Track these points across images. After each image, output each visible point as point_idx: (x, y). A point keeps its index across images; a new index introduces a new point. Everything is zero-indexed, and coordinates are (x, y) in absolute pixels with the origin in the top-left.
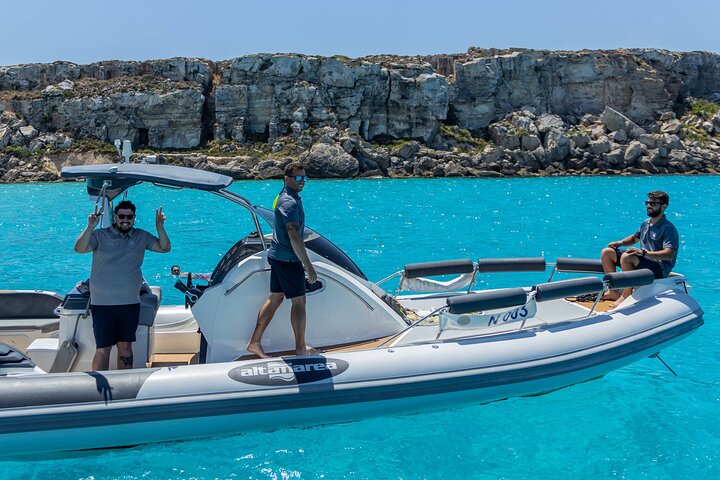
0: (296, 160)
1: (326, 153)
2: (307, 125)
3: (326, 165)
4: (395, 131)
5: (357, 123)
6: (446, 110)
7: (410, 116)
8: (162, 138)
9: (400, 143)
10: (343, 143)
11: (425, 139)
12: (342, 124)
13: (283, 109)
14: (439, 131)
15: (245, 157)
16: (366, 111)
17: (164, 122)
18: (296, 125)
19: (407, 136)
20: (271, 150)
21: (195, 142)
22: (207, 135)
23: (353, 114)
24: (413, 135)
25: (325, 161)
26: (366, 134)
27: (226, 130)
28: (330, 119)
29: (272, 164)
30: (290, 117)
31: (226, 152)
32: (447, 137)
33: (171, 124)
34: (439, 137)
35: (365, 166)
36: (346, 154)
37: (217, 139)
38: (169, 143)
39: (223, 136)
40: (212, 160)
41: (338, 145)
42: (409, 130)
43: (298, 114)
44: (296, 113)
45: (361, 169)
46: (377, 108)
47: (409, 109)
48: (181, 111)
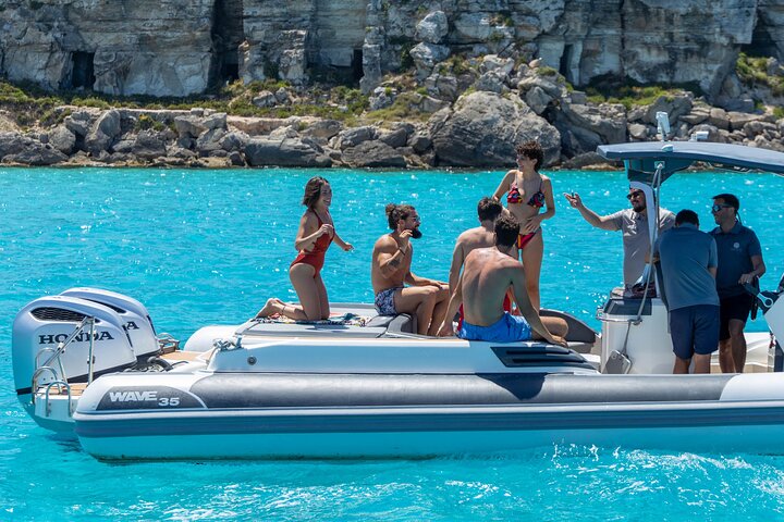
0: (422, 130)
1: (490, 114)
2: (446, 51)
3: (489, 139)
4: (639, 67)
5: (555, 48)
6: (751, 22)
7: (671, 36)
8: (123, 73)
9: (649, 95)
10: (525, 92)
11: (705, 86)
12: (525, 50)
13: (393, 15)
14: (733, 69)
15: (309, 120)
16: (576, 22)
17: (128, 38)
18: (422, 51)
19: (665, 78)
20: (366, 105)
21: (196, 82)
22: (225, 70)
23: (547, 27)
24: (679, 78)
25: (486, 132)
26: (575, 73)
27: (266, 59)
28: (498, 39)
29: (371, 135)
30: (408, 33)
31: (268, 108)
32: (750, 83)
33: (144, 42)
34: (734, 82)
35: (574, 142)
36: (532, 117)
37: (246, 79)
38: (139, 85)
39: (259, 72)
40: (238, 125)
41: (515, 97)
42: (670, 67)
43: (426, 25)
44: (422, 24)
45: (566, 150)
46: (599, 15)
47: (670, 20)
48: (166, 15)
